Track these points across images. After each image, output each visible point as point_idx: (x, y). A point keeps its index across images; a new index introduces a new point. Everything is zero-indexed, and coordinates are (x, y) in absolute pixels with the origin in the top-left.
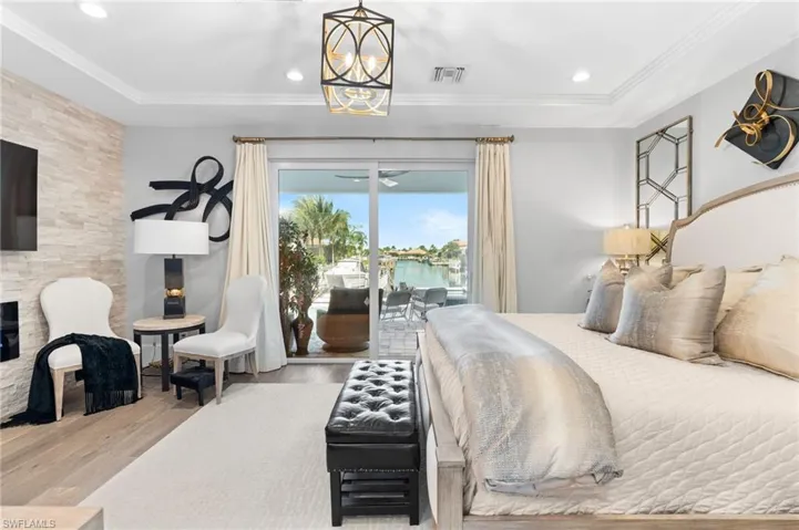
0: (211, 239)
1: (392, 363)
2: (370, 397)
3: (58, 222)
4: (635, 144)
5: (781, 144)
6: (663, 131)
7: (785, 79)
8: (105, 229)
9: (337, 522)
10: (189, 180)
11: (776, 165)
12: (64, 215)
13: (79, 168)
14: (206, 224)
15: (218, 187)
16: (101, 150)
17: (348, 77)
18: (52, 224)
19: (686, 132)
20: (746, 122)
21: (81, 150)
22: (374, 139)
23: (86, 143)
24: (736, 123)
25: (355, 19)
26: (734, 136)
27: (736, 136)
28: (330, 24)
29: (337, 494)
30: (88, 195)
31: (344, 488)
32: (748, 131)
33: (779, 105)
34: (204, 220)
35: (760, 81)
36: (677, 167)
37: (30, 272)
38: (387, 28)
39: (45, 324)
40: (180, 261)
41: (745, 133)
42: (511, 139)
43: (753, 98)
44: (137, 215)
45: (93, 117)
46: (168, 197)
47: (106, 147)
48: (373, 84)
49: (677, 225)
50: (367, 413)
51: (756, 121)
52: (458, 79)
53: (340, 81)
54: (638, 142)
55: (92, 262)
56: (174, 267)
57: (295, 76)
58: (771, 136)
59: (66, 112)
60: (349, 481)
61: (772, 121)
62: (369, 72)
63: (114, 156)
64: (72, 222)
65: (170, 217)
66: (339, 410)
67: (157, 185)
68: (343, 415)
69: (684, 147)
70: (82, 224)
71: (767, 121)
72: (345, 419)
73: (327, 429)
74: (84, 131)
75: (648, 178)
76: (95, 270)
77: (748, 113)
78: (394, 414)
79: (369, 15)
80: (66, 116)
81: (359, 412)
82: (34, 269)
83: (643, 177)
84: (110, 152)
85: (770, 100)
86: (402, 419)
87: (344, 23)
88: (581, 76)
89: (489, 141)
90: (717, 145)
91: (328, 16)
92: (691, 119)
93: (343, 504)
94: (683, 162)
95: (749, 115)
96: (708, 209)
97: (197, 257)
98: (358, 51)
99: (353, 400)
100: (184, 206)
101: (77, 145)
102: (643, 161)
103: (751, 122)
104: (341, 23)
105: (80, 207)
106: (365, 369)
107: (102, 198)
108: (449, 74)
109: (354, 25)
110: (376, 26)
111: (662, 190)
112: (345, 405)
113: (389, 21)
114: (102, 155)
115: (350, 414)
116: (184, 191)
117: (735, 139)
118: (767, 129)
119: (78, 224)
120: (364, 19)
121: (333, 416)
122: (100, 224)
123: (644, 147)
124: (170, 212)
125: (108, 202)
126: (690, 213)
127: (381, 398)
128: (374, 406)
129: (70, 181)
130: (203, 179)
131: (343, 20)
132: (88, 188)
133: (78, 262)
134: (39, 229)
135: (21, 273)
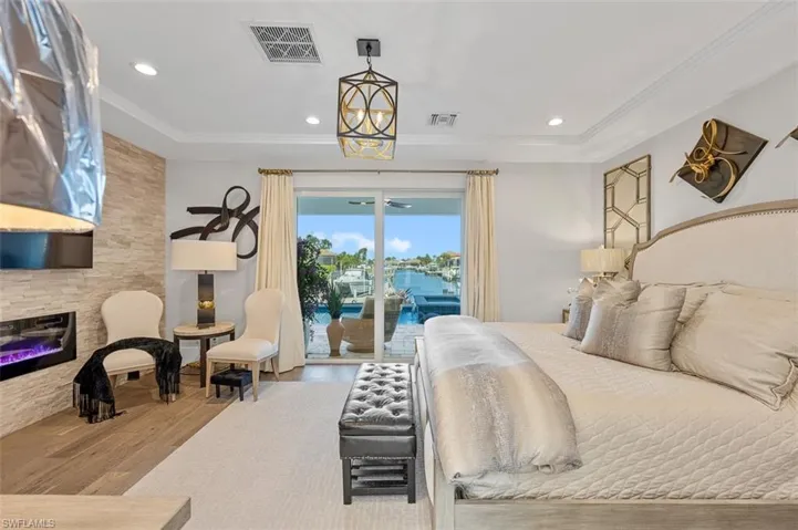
0: (238, 256)
1: (393, 366)
2: (375, 395)
3: (110, 242)
4: (603, 177)
5: (724, 182)
6: (626, 166)
7: (727, 127)
8: (149, 248)
9: (347, 501)
10: (221, 206)
11: (720, 200)
12: (114, 237)
13: (127, 196)
14: (235, 244)
15: (245, 212)
16: (147, 181)
17: (359, 130)
18: (105, 245)
19: (646, 168)
20: (695, 162)
21: (128, 181)
22: (380, 172)
23: (133, 175)
24: (687, 163)
25: (365, 82)
26: (685, 174)
27: (687, 173)
28: (345, 87)
29: (348, 478)
30: (135, 219)
31: (354, 472)
32: (697, 171)
33: (723, 149)
34: (233, 241)
35: (707, 129)
36: (638, 197)
37: (86, 287)
38: (392, 90)
40: (212, 276)
41: (693, 171)
42: (497, 172)
43: (701, 142)
44: (175, 236)
45: (140, 152)
46: (203, 220)
47: (150, 177)
48: (381, 136)
49: (638, 247)
50: (372, 410)
51: (703, 162)
52: (452, 123)
53: (353, 134)
54: (605, 175)
55: (135, 277)
56: (206, 281)
57: (313, 121)
58: (716, 175)
59: (117, 149)
60: (357, 467)
61: (717, 162)
62: (377, 126)
63: (156, 185)
64: (121, 242)
65: (203, 238)
66: (349, 407)
67: (193, 210)
68: (353, 411)
69: (643, 180)
70: (129, 244)
71: (712, 162)
72: (355, 415)
73: (340, 423)
74: (131, 165)
75: (613, 206)
76: (139, 283)
77: (697, 154)
78: (396, 411)
79: (379, 78)
80: (117, 153)
81: (365, 409)
82: (89, 284)
83: (609, 205)
84: (153, 182)
85: (716, 145)
86: (401, 415)
87: (356, 86)
88: (556, 122)
89: (477, 173)
90: (671, 181)
91: (343, 80)
92: (649, 157)
93: (353, 486)
94: (643, 194)
95: (698, 157)
96: (664, 236)
97: (225, 273)
98: (368, 109)
99: (361, 398)
100: (217, 228)
101: (126, 177)
102: (609, 192)
103: (699, 162)
104: (354, 86)
105: (129, 230)
106: (370, 371)
107: (146, 221)
108: (444, 120)
109: (365, 87)
110: (383, 88)
111: (625, 217)
112: (355, 403)
113: (394, 83)
114: (146, 185)
115: (358, 411)
116: (216, 215)
117: (686, 177)
118: (712, 169)
119: (126, 244)
120: (372, 83)
121: (344, 412)
122: (145, 244)
123: (610, 179)
124: (204, 233)
125: (151, 225)
126: (649, 238)
127: (384, 396)
128: (378, 404)
129: (120, 208)
130: (233, 205)
131: (356, 83)
132: (134, 214)
133: (125, 277)
134: (94, 249)
135: (79, 287)
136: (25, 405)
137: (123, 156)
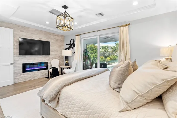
3: (54, 51)
10: (70, 43)
12: (55, 50)
13: (57, 43)
15: (74, 44)
16: (61, 40)
18: (53, 51)
21: (57, 41)
22: (98, 31)
23: (58, 39)
34: (72, 50)
39: (51, 65)
40: (68, 57)
42: (129, 24)
44: (65, 50)
45: (59, 35)
46: (68, 46)
55: (59, 57)
56: (67, 58)
59: (55, 36)
67: (67, 45)
74: (58, 38)
76: (59, 58)
82: (50, 58)
89: (122, 26)
97: (70, 56)
100: (70, 48)
101: (57, 40)
104: (59, 17)
105: (57, 49)
108: (100, 15)
114: (61, 41)
116: (70, 45)
119: (57, 51)
122: (60, 51)
124: (68, 49)
125: (62, 48)
129: (56, 45)
130: (72, 43)
132: (58, 46)
133: (57, 57)
134: (50, 52)
135: (49, 58)
136: (41, 75)
137: (56, 37)
